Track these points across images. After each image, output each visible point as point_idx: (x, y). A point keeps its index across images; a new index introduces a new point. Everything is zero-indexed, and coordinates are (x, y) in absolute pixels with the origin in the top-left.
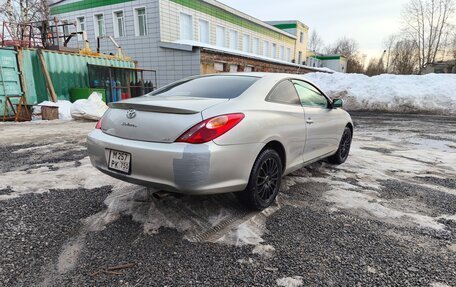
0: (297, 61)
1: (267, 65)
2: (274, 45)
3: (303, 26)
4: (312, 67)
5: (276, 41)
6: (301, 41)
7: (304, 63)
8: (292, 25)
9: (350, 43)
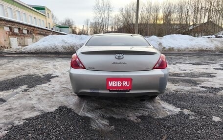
0: (48, 27)
1: (36, 29)
2: (35, 18)
3: (48, 10)
4: (56, 31)
5: (35, 16)
6: (48, 17)
7: (52, 29)
8: (43, 9)
9: (71, 21)
